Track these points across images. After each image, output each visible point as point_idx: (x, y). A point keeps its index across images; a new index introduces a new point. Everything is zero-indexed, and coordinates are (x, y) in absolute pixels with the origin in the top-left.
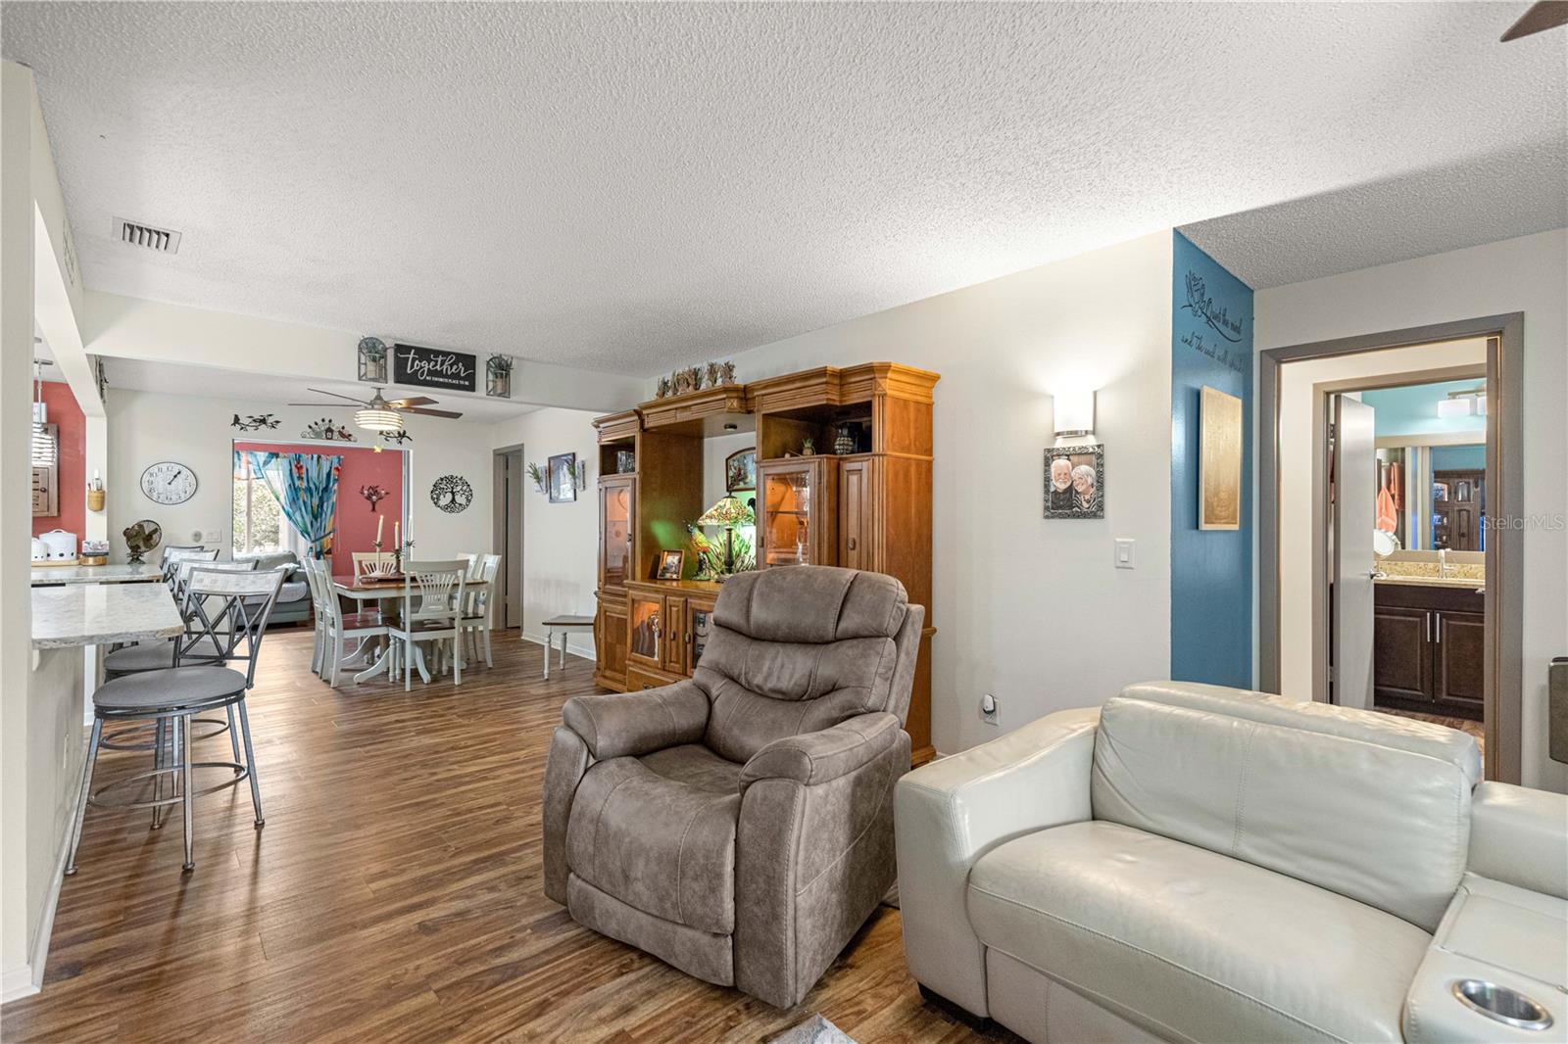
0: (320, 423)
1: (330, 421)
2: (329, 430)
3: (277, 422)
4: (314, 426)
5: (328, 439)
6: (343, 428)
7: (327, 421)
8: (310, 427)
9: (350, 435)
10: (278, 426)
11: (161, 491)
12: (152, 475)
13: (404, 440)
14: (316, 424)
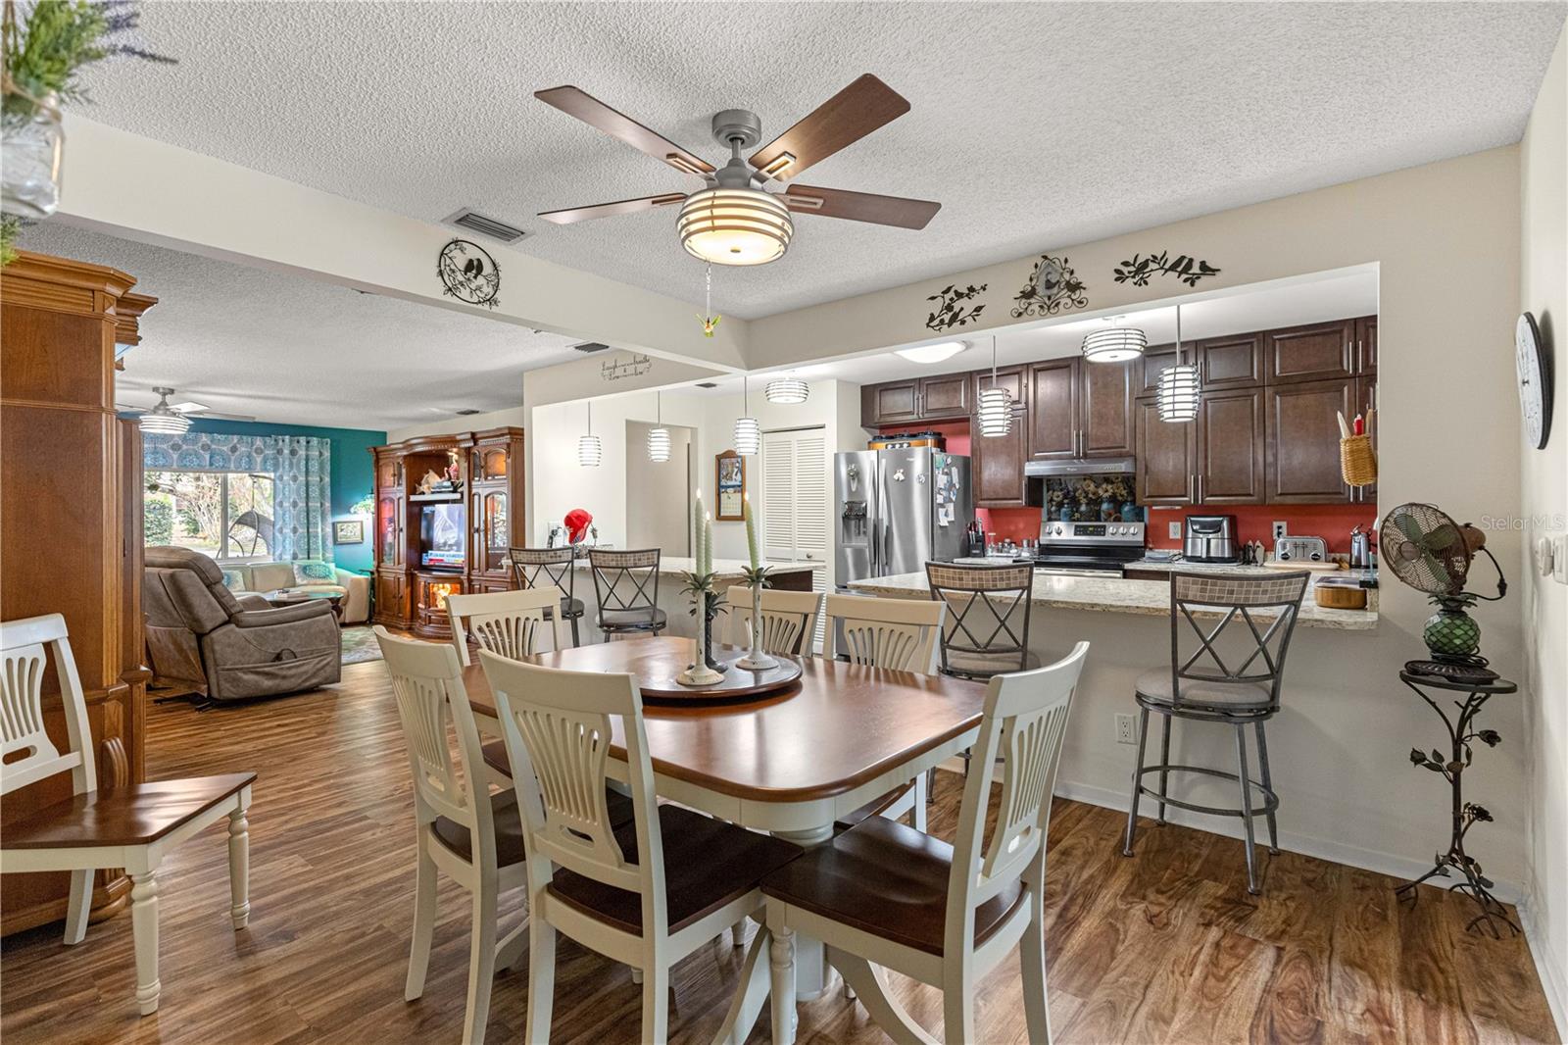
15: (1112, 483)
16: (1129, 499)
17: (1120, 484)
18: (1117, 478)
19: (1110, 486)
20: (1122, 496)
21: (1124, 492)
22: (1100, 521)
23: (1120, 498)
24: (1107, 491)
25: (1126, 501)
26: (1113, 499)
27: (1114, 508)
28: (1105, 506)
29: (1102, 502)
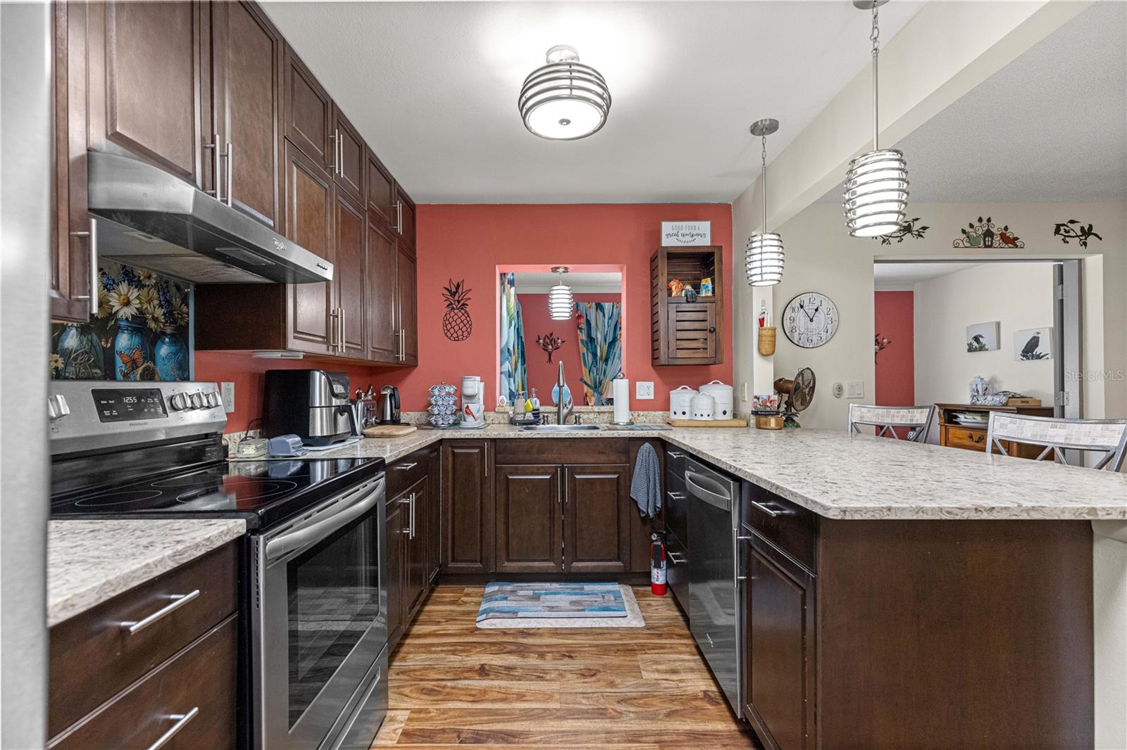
0: (976, 224)
1: (989, 220)
2: (988, 233)
3: (925, 228)
4: (968, 229)
5: (986, 246)
6: (1006, 228)
7: (985, 221)
8: (964, 232)
9: (1017, 239)
10: (926, 234)
11: (802, 330)
12: (793, 310)
13: (1091, 239)
14: (971, 226)
15: (140, 286)
16: (169, 331)
17: (153, 292)
18: (149, 277)
19: (134, 293)
20: (156, 320)
21: (159, 312)
22: (113, 378)
23: (152, 325)
24: (127, 303)
25: (164, 334)
26: (139, 325)
27: (142, 345)
28: (124, 341)
29: (116, 330)
